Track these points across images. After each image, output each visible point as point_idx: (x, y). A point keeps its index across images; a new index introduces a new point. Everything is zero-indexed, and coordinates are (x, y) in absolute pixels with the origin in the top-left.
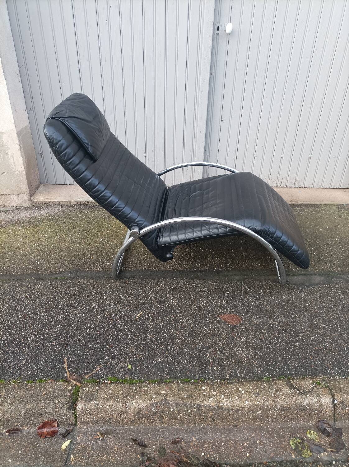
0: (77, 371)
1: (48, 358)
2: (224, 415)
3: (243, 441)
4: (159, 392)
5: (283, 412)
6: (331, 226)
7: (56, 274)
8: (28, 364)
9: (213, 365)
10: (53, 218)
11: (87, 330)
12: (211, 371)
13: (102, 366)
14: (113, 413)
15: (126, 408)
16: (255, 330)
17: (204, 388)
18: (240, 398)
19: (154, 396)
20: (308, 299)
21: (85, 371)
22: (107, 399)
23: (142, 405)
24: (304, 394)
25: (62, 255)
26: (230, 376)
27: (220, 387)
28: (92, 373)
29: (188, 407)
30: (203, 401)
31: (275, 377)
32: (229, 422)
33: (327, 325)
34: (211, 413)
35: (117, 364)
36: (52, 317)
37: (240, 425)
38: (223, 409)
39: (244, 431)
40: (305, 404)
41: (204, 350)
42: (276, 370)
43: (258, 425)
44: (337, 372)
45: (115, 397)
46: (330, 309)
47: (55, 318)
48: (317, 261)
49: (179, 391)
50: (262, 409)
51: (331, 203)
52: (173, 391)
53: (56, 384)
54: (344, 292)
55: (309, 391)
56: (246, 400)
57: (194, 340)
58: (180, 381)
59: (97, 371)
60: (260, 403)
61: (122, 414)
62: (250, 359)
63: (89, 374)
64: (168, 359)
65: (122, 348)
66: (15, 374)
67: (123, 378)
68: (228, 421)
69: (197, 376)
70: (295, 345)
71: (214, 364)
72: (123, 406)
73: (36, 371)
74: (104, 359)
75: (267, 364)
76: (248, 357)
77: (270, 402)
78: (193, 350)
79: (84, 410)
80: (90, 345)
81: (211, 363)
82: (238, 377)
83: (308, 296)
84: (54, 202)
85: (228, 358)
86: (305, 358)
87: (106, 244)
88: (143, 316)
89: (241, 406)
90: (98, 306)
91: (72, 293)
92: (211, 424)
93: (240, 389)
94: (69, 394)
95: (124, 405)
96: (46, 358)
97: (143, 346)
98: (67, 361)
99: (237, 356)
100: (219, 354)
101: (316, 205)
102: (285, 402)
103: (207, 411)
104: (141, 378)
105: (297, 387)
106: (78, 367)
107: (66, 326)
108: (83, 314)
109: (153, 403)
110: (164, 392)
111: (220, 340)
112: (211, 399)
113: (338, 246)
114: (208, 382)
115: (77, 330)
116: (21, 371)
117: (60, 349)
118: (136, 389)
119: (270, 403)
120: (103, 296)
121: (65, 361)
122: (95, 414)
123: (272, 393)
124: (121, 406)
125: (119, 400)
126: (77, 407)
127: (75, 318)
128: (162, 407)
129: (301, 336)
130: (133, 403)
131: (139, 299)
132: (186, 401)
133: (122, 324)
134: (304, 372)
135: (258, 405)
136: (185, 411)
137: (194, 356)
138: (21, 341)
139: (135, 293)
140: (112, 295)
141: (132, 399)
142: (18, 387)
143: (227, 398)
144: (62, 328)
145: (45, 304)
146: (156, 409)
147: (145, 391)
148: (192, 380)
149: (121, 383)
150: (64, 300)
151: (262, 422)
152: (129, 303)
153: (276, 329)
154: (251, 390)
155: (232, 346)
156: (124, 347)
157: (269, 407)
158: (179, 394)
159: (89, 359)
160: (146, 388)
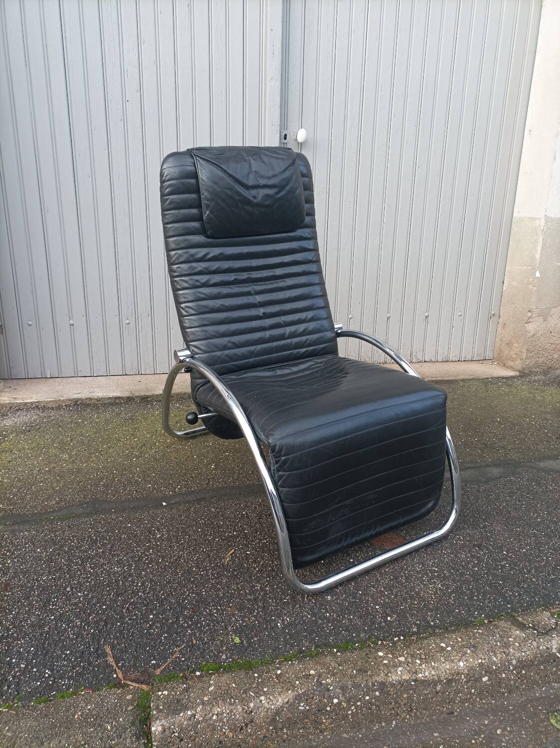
0: (135, 665)
1: (71, 651)
2: (428, 694)
3: (474, 735)
4: (304, 674)
5: (523, 672)
6: (483, 404)
7: (54, 511)
8: (32, 668)
9: (384, 615)
10: (29, 429)
11: (138, 592)
12: (383, 624)
13: (184, 648)
14: (226, 728)
15: (249, 714)
16: (431, 552)
17: (381, 654)
18: (448, 658)
19: (297, 682)
20: (493, 500)
21: (152, 662)
22: (209, 703)
23: (280, 700)
24: (547, 633)
25: (58, 481)
26: (418, 626)
27: (408, 647)
28: (167, 664)
29: (363, 691)
30: (386, 675)
31: (493, 617)
32: (438, 707)
33: (536, 530)
34: (405, 696)
35: (211, 640)
36: (64, 580)
37: (458, 710)
38: (425, 683)
39: (468, 718)
40: (554, 651)
41: (361, 592)
42: (488, 607)
43: (488, 704)
45: (223, 696)
46: (531, 508)
47: (70, 581)
48: (484, 448)
49: (339, 666)
50: (489, 672)
51: (471, 377)
52: (328, 668)
53: (100, 695)
55: (554, 629)
56: (459, 661)
58: (335, 650)
59: (176, 658)
60: (483, 661)
61: (244, 728)
62: (441, 596)
63: (161, 665)
64: (302, 617)
65: (215, 611)
66: (7, 692)
67: (229, 661)
68: (437, 705)
69: (362, 635)
70: (503, 565)
71: (385, 612)
72: (245, 711)
73: (52, 679)
74: (184, 635)
75: (471, 599)
76: (437, 593)
77: (499, 656)
78: (342, 596)
79: (167, 732)
80: (151, 616)
81: (379, 612)
82: (432, 626)
83: (492, 495)
84: (29, 403)
85: (405, 599)
86: (524, 581)
87: (137, 457)
88: (236, 555)
89: (453, 672)
90: (148, 551)
91: (94, 538)
92: (408, 717)
93: (443, 645)
94: (130, 708)
95: (245, 707)
96: (68, 652)
97: (251, 603)
98: (111, 650)
99: (418, 594)
100: (387, 595)
101: (452, 381)
102: (522, 652)
103: (397, 693)
104: (264, 656)
105: (531, 625)
106: (136, 658)
107: (95, 590)
108: (123, 568)
109: (300, 694)
110: (312, 672)
112: (400, 669)
113: (504, 428)
114: (385, 643)
115: (118, 595)
116: (18, 684)
117: (92, 631)
118: (260, 676)
119: (499, 658)
120: (154, 535)
121: (108, 650)
122: (190, 737)
123: (496, 641)
124: (240, 710)
125: (233, 700)
126: (153, 729)
127: (109, 575)
128: (317, 699)
129: (505, 550)
130: (261, 701)
131: (222, 532)
132: (358, 680)
133: (202, 573)
134: (532, 602)
135: (481, 665)
136: (360, 700)
137: (347, 604)
138: (8, 630)
139: (212, 523)
140: (171, 531)
141: (258, 694)
142: (17, 714)
143: (427, 663)
144: (87, 595)
145: (44, 561)
146: (307, 705)
147: (278, 677)
148: (356, 645)
149: (228, 672)
150: (82, 550)
151: (492, 696)
152: (206, 540)
153: (463, 546)
154: (460, 643)
155: (404, 581)
156: (218, 610)
157: (499, 665)
158: (341, 670)
159: (156, 640)
160: (279, 672)
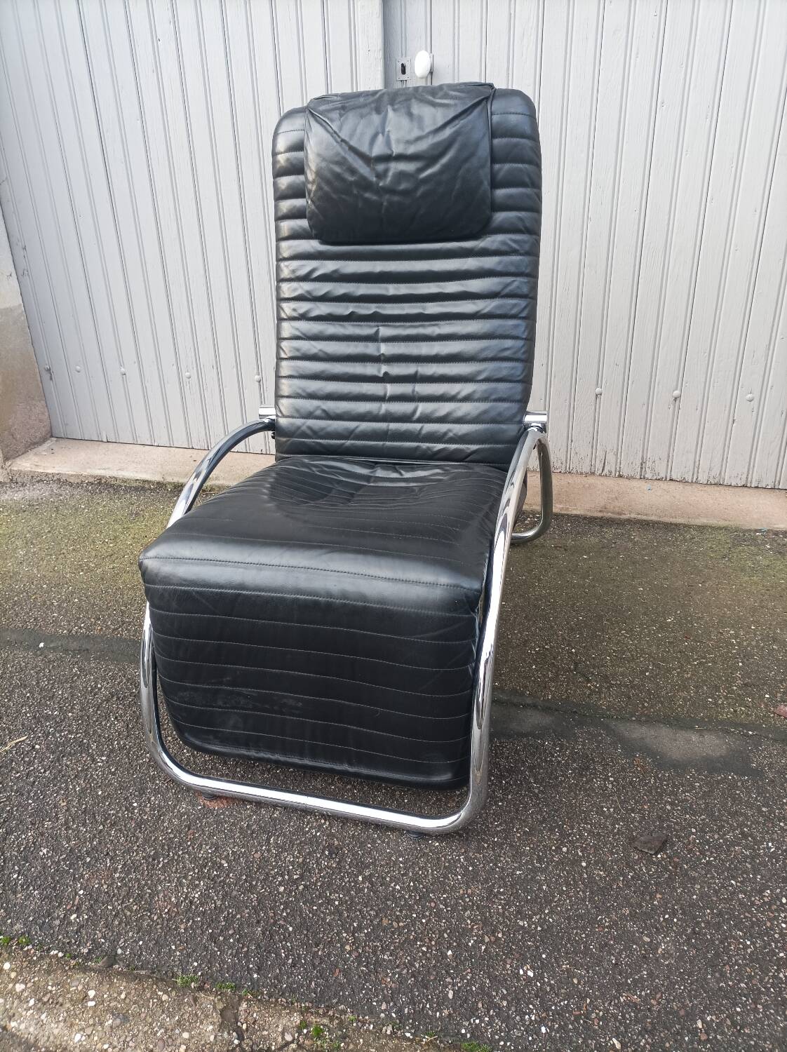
6: (680, 583)
9: (75, 908)
12: (57, 922)
17: (7, 966)
18: (70, 1018)
26: (96, 947)
27: (49, 973)
38: (14, 1038)
41: (88, 860)
42: (223, 961)
44: (400, 1011)
46: (510, 812)
48: (567, 671)
51: (722, 523)
54: (588, 768)
56: (80, 1030)
57: (85, 830)
62: (180, 912)
70: (330, 900)
71: (80, 905)
75: (213, 937)
76: (179, 906)
78: (61, 856)
81: (74, 901)
82: (114, 955)
84: (50, 474)
85: (128, 896)
86: (330, 942)
88: (21, 745)
89: (58, 1043)
93: (92, 993)
99: (153, 894)
100: (113, 879)
101: (676, 525)
105: (244, 1026)
111: (146, 841)
113: (660, 639)
114: (32, 951)
123: (162, 1027)
129: (367, 874)
137: (52, 871)
143: (39, 1010)
154: (115, 1003)
155: (161, 866)
